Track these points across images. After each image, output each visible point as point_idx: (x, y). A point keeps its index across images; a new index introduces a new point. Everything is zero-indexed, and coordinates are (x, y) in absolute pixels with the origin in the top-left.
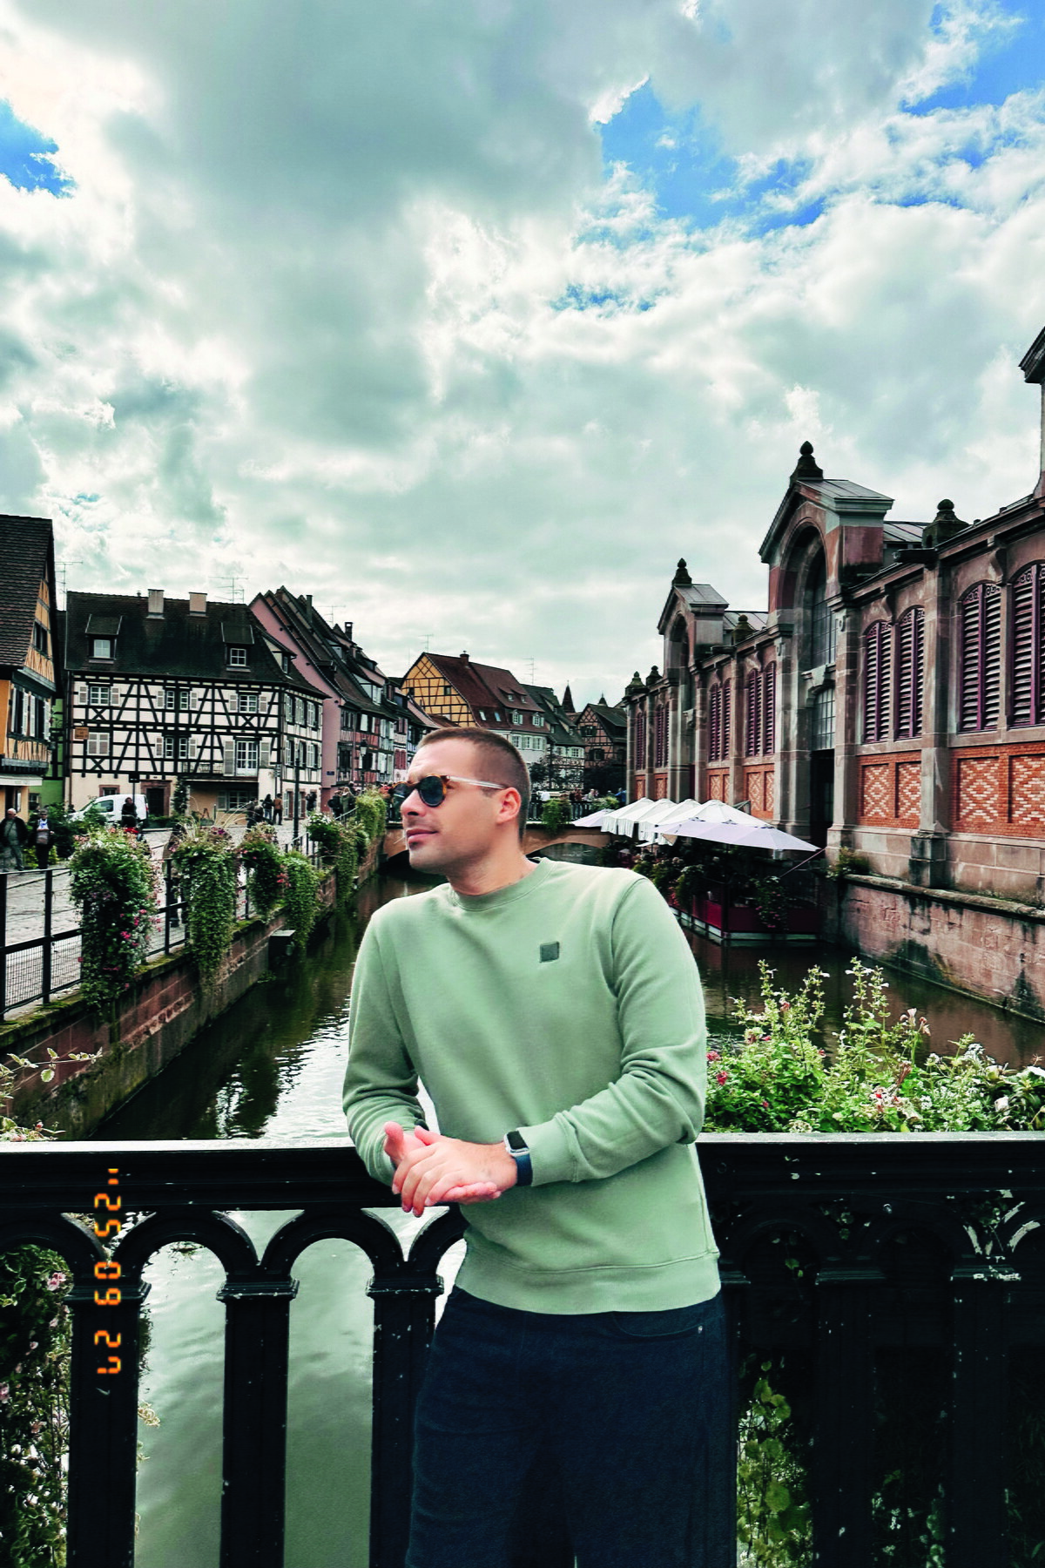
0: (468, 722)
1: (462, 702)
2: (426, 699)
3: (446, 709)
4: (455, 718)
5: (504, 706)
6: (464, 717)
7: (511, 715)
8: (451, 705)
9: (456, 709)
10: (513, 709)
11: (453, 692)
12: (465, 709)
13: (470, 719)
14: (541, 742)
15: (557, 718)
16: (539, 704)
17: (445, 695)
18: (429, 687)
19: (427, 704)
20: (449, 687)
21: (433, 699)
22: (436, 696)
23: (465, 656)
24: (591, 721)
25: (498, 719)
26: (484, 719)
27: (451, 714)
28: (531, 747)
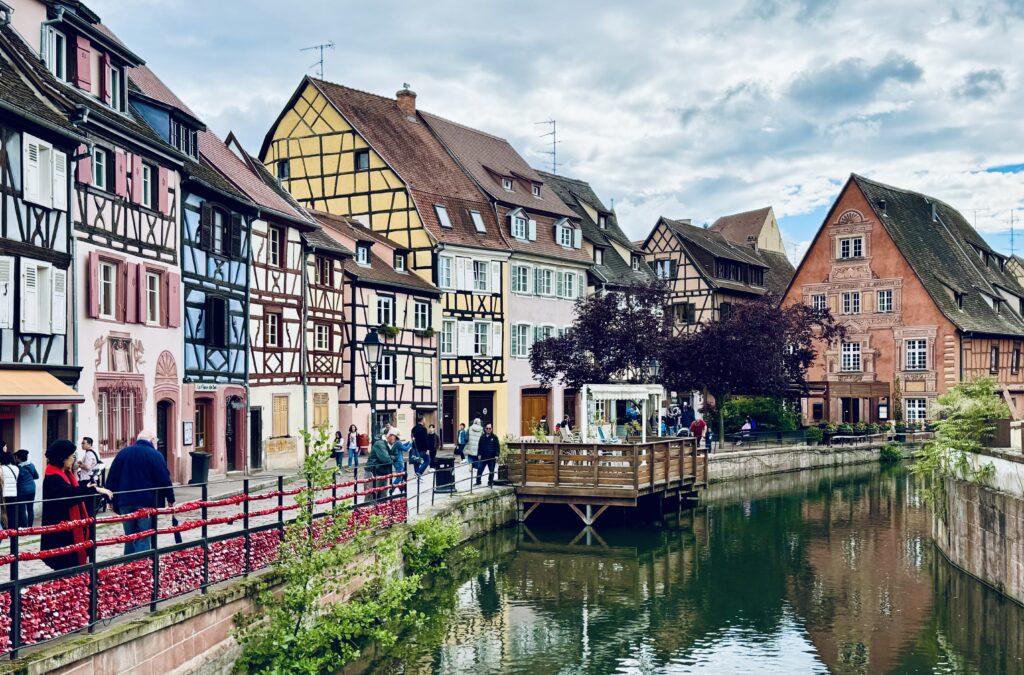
0: (409, 229)
1: (396, 184)
2: (316, 184)
3: (359, 204)
4: (380, 223)
5: (493, 200)
6: (399, 220)
7: (509, 219)
8: (369, 193)
9: (381, 202)
10: (513, 207)
11: (375, 162)
12: (401, 200)
13: (415, 222)
14: (575, 282)
15: (607, 237)
16: (569, 205)
17: (357, 169)
18: (322, 155)
19: (317, 194)
20: (366, 151)
21: (329, 182)
22: (337, 175)
23: (407, 95)
24: (668, 249)
25: (480, 226)
26: (446, 221)
27: (370, 213)
28: (553, 291)
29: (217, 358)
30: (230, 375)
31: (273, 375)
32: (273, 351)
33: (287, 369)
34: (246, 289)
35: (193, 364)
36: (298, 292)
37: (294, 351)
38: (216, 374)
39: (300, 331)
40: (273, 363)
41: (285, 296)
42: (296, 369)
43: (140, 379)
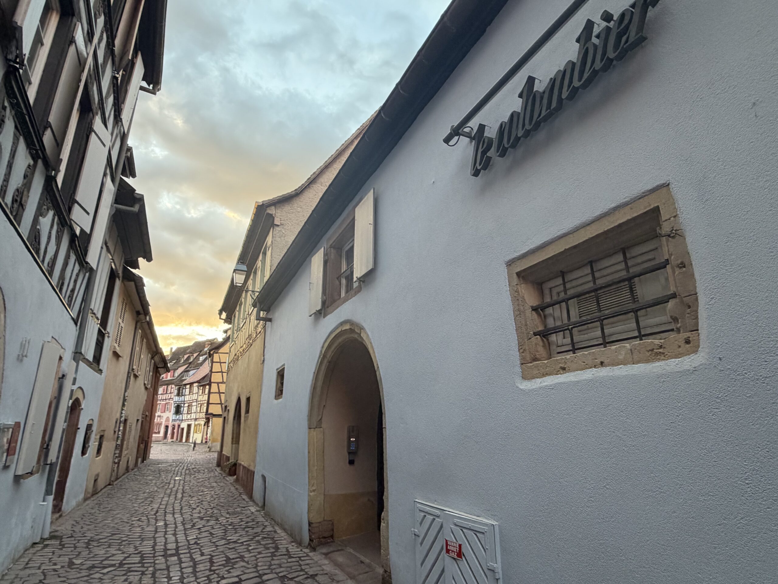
29: (178, 417)
30: (180, 420)
31: (188, 419)
32: (189, 414)
33: (192, 418)
34: (184, 401)
35: (173, 419)
36: (196, 398)
37: (194, 413)
38: (177, 420)
39: (196, 408)
40: (189, 416)
41: (193, 400)
42: (194, 418)
43: (162, 422)
